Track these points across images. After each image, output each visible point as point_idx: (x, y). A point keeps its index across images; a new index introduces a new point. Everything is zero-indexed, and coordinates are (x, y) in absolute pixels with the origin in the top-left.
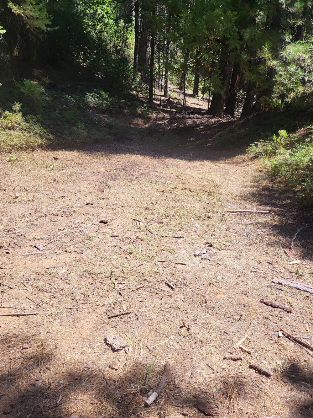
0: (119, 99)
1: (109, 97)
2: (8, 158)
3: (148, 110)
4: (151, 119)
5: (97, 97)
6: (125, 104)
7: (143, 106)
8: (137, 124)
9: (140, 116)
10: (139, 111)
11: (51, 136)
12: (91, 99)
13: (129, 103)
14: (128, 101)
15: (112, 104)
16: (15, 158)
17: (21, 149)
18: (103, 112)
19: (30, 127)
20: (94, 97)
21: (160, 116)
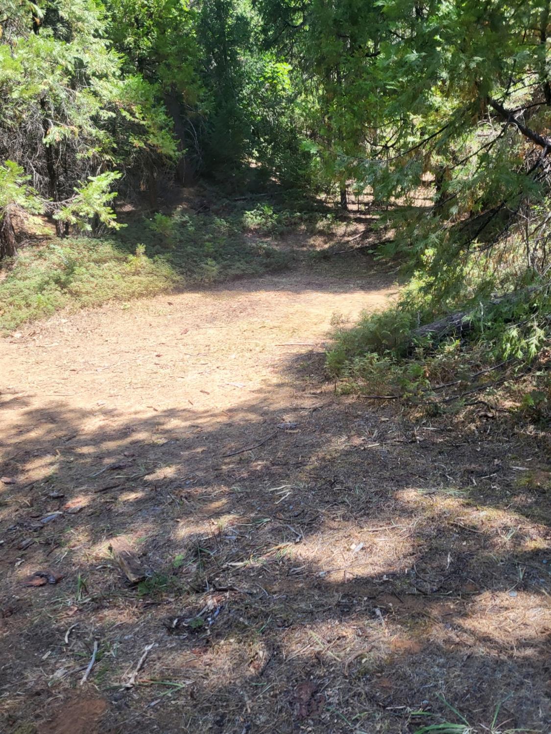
0: (292, 213)
1: (274, 213)
2: (122, 307)
3: (332, 223)
4: (336, 236)
5: (260, 215)
6: (301, 218)
7: (326, 218)
8: (313, 246)
9: (321, 233)
10: (321, 225)
11: (178, 278)
12: (252, 219)
13: (306, 216)
14: (305, 214)
15: (279, 221)
16: (129, 306)
17: (141, 295)
18: (266, 235)
19: (158, 270)
20: (256, 216)
21: (351, 228)
